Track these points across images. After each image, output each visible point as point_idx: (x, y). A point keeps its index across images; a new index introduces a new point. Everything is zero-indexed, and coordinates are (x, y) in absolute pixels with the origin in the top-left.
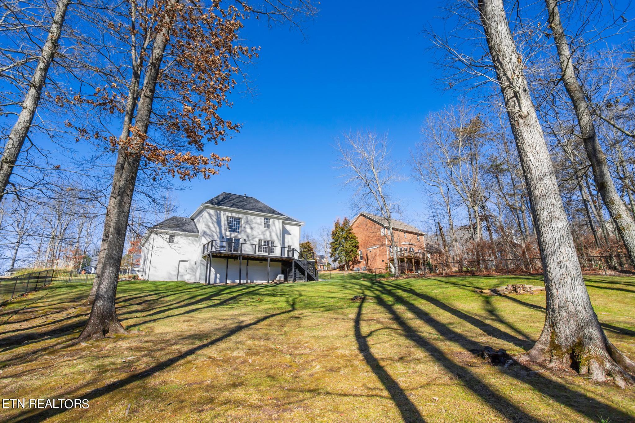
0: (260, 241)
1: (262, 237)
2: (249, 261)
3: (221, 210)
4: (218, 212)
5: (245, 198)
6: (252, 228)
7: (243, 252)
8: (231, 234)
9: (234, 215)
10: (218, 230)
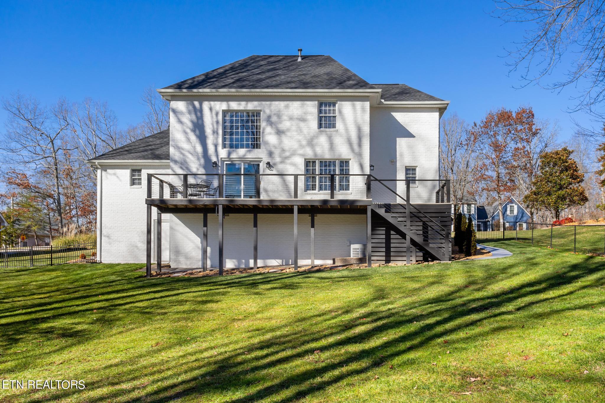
0: (309, 163)
1: (309, 153)
2: (259, 215)
3: (202, 98)
4: (197, 103)
5: (299, 59)
6: (279, 133)
7: (263, 197)
8: (229, 154)
9: (234, 105)
10: (199, 149)
